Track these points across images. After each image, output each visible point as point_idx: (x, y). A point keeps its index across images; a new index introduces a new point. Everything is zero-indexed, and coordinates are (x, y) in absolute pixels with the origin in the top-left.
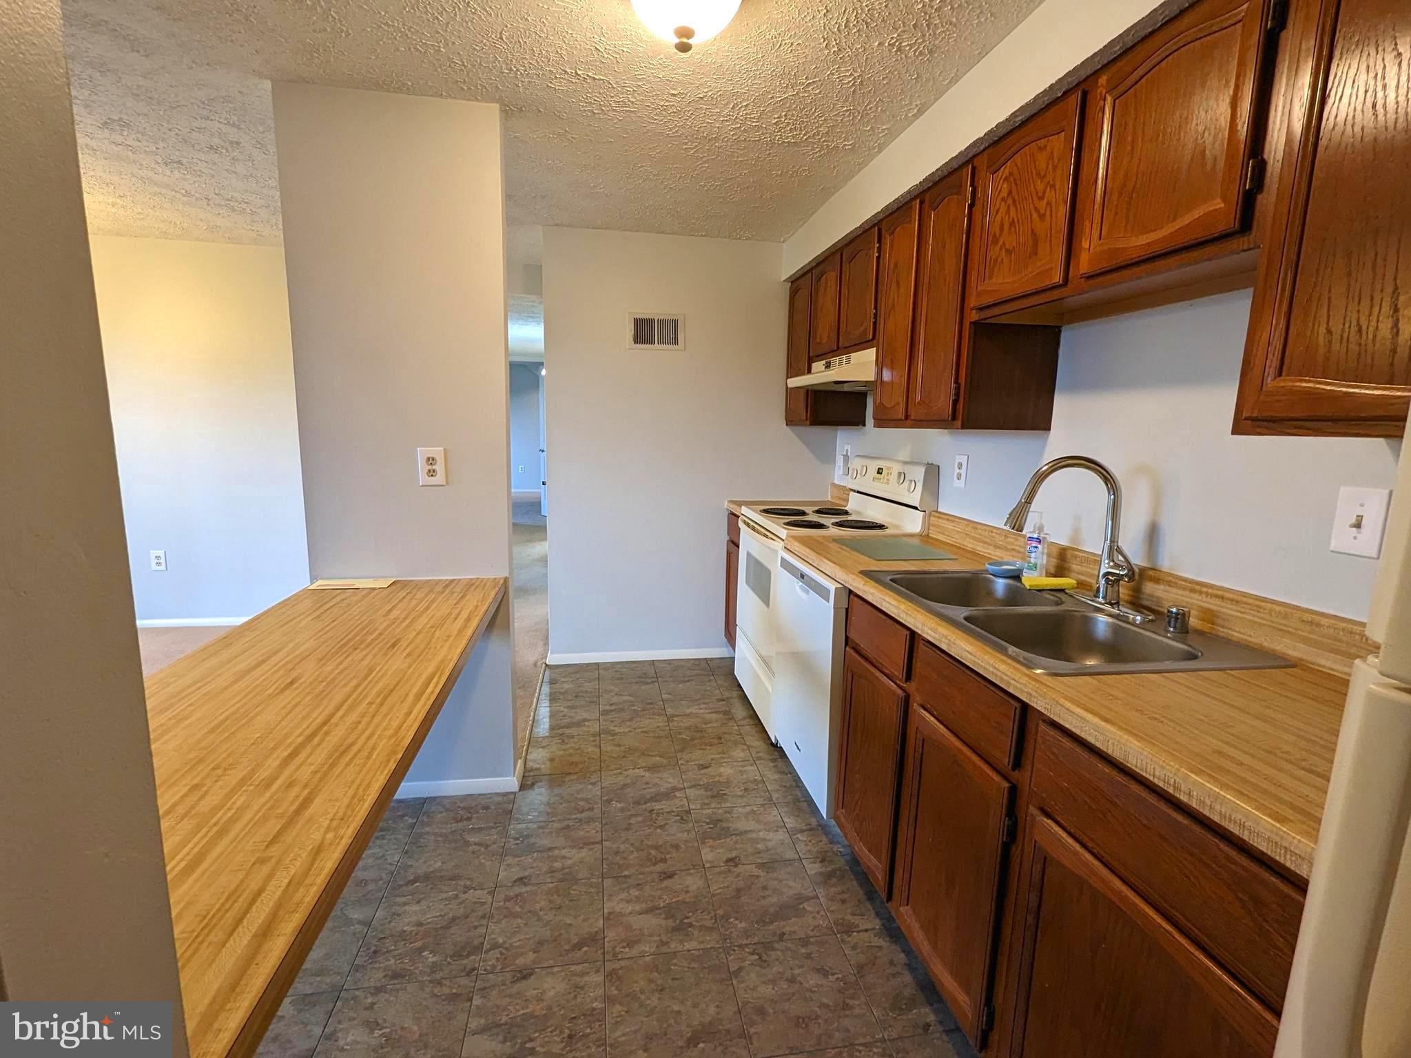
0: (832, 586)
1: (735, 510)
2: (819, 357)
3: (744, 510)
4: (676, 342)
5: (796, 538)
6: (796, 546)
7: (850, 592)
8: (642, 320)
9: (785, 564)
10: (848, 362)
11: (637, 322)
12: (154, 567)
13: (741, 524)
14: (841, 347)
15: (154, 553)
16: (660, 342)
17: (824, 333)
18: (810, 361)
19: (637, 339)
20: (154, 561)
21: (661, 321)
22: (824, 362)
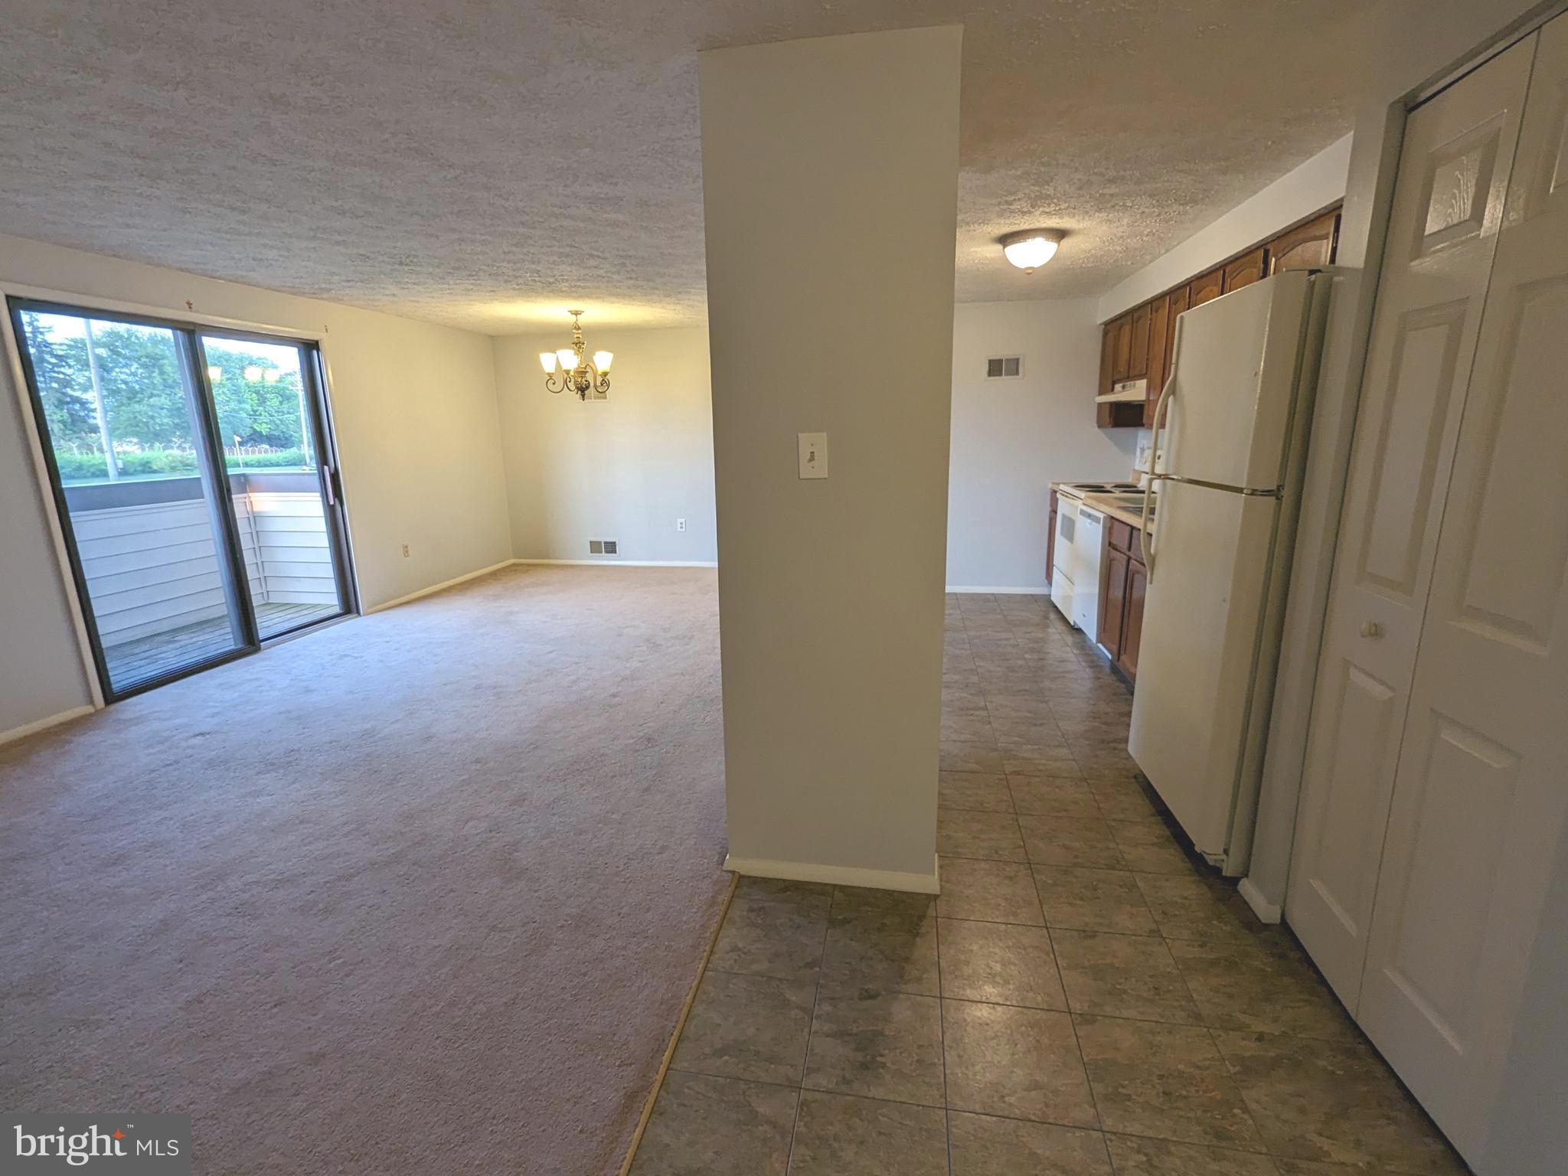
0: (1101, 516)
1: (1055, 488)
2: (1119, 381)
3: (1062, 487)
4: (1017, 373)
5: (1090, 497)
6: (1089, 502)
7: (1112, 517)
8: (993, 360)
9: (1083, 513)
10: (1134, 385)
11: (990, 362)
12: (679, 529)
13: (1058, 495)
14: (1130, 377)
15: (679, 521)
16: (1007, 375)
17: (1122, 366)
18: (1114, 383)
19: (991, 373)
20: (679, 525)
21: (1007, 360)
22: (1121, 385)
